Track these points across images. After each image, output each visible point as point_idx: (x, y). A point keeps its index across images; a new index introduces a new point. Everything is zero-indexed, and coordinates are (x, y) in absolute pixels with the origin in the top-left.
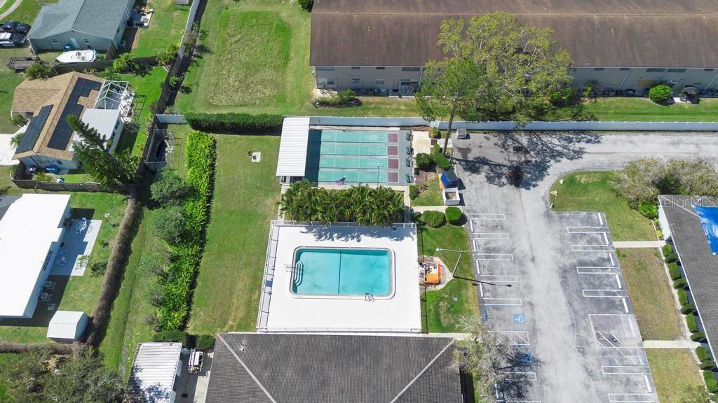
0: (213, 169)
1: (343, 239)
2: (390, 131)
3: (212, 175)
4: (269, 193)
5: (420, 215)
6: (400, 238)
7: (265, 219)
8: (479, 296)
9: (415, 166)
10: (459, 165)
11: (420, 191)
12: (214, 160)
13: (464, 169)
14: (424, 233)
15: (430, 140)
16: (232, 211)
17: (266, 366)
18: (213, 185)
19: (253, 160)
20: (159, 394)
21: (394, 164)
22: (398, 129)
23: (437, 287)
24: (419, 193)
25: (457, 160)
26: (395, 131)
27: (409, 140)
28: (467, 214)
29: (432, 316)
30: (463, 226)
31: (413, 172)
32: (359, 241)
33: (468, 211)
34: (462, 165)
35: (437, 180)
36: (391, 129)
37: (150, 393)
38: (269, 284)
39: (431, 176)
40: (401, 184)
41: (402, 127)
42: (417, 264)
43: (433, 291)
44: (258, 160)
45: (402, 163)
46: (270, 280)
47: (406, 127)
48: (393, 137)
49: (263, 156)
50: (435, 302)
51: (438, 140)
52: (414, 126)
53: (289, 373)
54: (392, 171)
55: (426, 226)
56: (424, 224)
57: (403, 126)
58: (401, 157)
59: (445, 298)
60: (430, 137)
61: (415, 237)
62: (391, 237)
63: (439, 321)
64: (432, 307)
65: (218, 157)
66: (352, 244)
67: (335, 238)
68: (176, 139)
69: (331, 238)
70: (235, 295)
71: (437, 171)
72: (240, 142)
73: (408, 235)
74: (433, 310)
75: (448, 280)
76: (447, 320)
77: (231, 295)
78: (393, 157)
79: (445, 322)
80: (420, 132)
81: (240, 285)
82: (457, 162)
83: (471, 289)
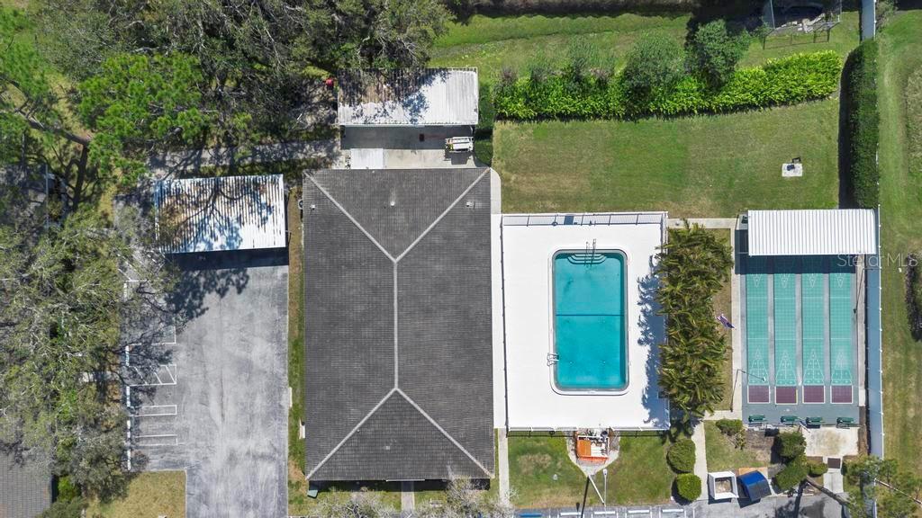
0: (764, 106)
1: (643, 319)
2: (857, 391)
3: (753, 106)
4: (720, 201)
5: (689, 435)
6: (647, 403)
7: (673, 201)
8: (561, 510)
9: (782, 430)
10: (787, 501)
11: (734, 437)
12: (784, 103)
13: (781, 509)
14: (657, 439)
15: (840, 456)
16: (686, 149)
17: (448, 237)
18: (732, 111)
19: (785, 166)
20: (416, 111)
21: (786, 395)
22: (862, 403)
23: (573, 453)
24: (729, 435)
25: (798, 499)
26: (857, 398)
27: (838, 422)
28: (693, 506)
29: (530, 443)
30: (672, 498)
31: (770, 427)
32: (640, 342)
33: (699, 508)
34: (787, 506)
35: (757, 464)
36: (862, 393)
37: (417, 99)
38: (569, 221)
39: (764, 456)
40: (745, 407)
41: (866, 411)
42: (606, 426)
43: (565, 448)
44: (786, 174)
45: (787, 409)
46: (574, 221)
47: (868, 418)
48: (843, 395)
49: (796, 180)
50: (549, 448)
51: (839, 470)
52: (869, 432)
53: (439, 268)
54: (772, 393)
55: (668, 442)
56: (673, 440)
57: (868, 412)
58: (801, 407)
59: (557, 462)
60: (845, 457)
61: (650, 426)
62: (649, 390)
63: (524, 452)
64: (542, 444)
65: (791, 108)
66: (635, 333)
67: (644, 307)
68: (828, 31)
69: (644, 301)
70: (551, 176)
71: (773, 466)
72: (824, 138)
73: (652, 416)
74: (538, 445)
75: (583, 468)
76: (525, 463)
77: (552, 171)
78: (800, 396)
79: (522, 459)
80: (856, 440)
81: (566, 181)
82: (794, 499)
83: (570, 499)
